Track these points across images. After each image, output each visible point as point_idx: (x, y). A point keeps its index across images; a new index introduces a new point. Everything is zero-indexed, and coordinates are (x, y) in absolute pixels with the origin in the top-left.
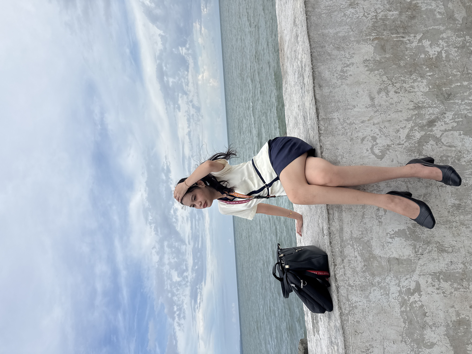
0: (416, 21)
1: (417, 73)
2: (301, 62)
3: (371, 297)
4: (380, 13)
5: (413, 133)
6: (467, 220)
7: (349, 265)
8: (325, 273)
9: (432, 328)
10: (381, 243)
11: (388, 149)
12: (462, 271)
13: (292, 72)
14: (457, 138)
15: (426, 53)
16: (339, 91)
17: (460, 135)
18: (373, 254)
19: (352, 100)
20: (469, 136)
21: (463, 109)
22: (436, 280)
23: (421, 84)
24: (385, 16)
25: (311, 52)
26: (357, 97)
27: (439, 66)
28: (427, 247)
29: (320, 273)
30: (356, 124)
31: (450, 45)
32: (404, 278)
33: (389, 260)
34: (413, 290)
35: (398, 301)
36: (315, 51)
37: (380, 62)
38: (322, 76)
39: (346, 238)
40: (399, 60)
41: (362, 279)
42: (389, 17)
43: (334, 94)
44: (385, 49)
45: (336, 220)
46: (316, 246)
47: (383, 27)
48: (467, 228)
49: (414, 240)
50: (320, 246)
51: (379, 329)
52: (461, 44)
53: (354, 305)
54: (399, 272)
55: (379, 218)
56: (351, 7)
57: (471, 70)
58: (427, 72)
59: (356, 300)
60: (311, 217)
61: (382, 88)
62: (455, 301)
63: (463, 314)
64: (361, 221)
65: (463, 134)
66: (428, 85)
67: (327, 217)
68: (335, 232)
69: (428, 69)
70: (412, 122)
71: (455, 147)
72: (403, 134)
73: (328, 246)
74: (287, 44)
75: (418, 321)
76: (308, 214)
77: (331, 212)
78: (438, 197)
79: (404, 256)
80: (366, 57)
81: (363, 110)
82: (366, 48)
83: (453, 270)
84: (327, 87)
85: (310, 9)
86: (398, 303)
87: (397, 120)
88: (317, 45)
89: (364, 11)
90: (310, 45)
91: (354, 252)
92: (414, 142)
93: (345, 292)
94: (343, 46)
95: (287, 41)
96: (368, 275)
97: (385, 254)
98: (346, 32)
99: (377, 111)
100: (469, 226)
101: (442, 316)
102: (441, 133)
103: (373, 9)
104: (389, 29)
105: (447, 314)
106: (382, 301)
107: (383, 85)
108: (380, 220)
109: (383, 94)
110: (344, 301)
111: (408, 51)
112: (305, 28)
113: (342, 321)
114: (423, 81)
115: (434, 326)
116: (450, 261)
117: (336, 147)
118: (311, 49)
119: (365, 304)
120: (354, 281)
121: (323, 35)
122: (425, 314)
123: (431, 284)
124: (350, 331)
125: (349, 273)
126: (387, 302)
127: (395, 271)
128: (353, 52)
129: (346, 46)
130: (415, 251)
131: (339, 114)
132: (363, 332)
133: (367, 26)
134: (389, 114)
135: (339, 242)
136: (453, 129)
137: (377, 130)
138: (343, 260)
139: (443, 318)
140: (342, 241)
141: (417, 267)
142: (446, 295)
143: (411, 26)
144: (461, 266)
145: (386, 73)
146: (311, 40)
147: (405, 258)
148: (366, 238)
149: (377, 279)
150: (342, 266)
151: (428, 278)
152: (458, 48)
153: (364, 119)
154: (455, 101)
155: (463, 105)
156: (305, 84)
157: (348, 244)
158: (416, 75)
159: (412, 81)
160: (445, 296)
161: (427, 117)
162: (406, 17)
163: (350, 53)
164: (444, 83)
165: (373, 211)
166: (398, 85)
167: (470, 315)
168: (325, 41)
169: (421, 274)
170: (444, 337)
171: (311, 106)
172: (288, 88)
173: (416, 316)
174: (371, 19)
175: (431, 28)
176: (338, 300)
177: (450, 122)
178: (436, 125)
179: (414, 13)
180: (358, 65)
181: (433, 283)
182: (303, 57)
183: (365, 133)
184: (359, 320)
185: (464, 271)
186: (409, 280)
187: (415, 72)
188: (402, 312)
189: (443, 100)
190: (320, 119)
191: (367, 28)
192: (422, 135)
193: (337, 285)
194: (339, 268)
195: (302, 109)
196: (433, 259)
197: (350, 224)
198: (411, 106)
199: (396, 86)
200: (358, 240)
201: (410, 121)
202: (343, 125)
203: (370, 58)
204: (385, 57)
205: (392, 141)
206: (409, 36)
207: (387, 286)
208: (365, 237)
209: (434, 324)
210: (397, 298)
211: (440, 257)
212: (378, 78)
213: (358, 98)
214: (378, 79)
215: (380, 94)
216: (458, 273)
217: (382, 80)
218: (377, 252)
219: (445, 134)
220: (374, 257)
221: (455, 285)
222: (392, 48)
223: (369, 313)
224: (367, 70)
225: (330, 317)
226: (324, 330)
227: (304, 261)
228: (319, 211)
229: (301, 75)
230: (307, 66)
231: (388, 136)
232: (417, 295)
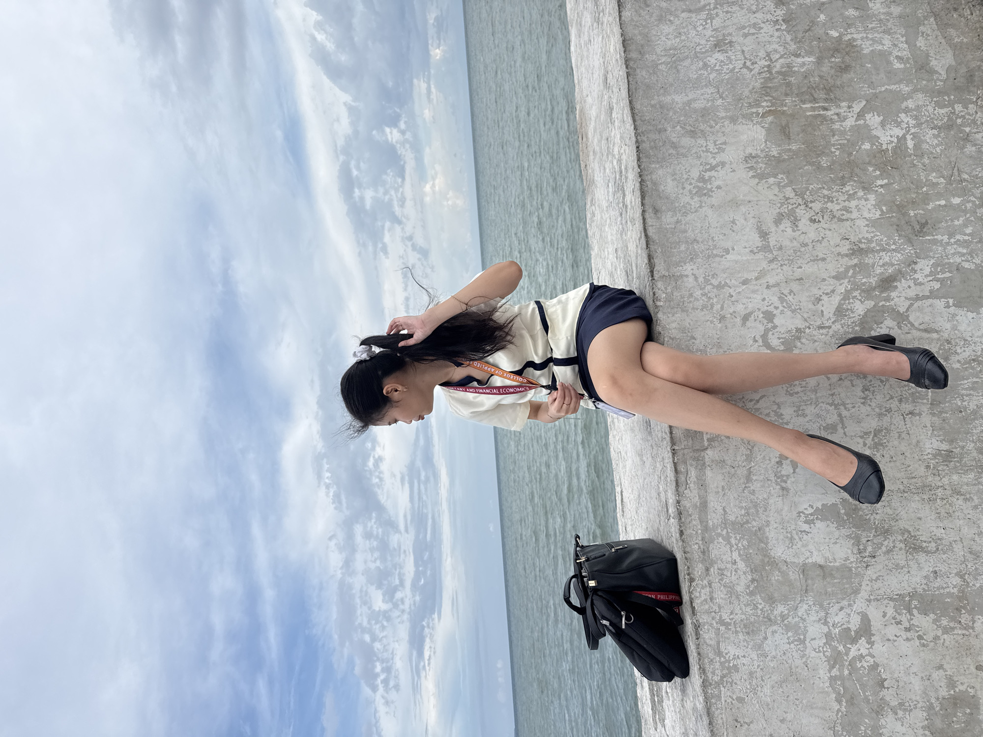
0: (852, 75)
1: (855, 181)
2: (620, 161)
3: (768, 646)
4: (776, 61)
5: (849, 303)
6: (967, 484)
7: (720, 580)
8: (672, 597)
9: (896, 714)
10: (787, 532)
11: (799, 338)
12: (959, 591)
13: (602, 181)
14: (941, 313)
15: (874, 139)
16: (696, 219)
17: (948, 307)
18: (769, 557)
19: (721, 237)
20: (965, 309)
21: (954, 254)
22: (904, 611)
23: (863, 202)
24: (788, 67)
25: (637, 142)
26: (733, 231)
27: (901, 166)
28: (884, 541)
29: (661, 597)
30: (730, 288)
31: (922, 124)
32: (837, 606)
33: (804, 569)
34: (855, 631)
35: (824, 655)
36: (646, 140)
37: (779, 160)
38: (661, 190)
39: (714, 524)
40: (819, 155)
41: (748, 609)
42: (796, 69)
43: (685, 225)
44: (789, 132)
45: (692, 485)
46: (655, 539)
47: (784, 88)
48: (966, 500)
49: (855, 526)
50: (662, 540)
51: (785, 716)
52: (946, 121)
53: (731, 665)
54: (826, 594)
55: (781, 481)
56: (718, 49)
57: (966, 173)
58: (877, 178)
59: (737, 654)
60: (645, 479)
61: (785, 212)
62: (944, 656)
63: (961, 683)
64: (744, 486)
65: (954, 305)
66: (878, 206)
67: (673, 479)
68: (690, 511)
69: (878, 173)
70: (847, 280)
71: (937, 332)
72: (829, 306)
73: (677, 540)
74: (593, 123)
75: (866, 698)
76: (639, 473)
77: (681, 468)
78: (903, 435)
79: (835, 559)
80: (749, 150)
81: (745, 258)
82: (750, 133)
83: (938, 588)
84: (670, 213)
85: (634, 55)
86: (823, 660)
87: (817, 277)
88: (650, 128)
89: (745, 57)
90: (635, 129)
91: (731, 551)
92: (852, 323)
93: (713, 635)
94: (702, 127)
95: (593, 119)
96: (760, 601)
97: (796, 555)
98: (708, 101)
99: (774, 259)
100: (972, 495)
101: (917, 688)
102: (908, 303)
103: (762, 54)
104: (796, 92)
105: (927, 683)
106: (790, 655)
107: (786, 206)
108: (783, 485)
109: (786, 224)
110: (711, 655)
111: (836, 137)
112: (624, 93)
113: (707, 699)
114: (868, 196)
115: (900, 709)
116: (931, 569)
117: (689, 334)
118: (636, 135)
119: (755, 662)
120: (732, 613)
121: (661, 107)
122: (883, 683)
123: (894, 618)
124: (725, 719)
125: (720, 595)
126: (802, 657)
127: (817, 592)
128: (723, 139)
129: (708, 129)
130: (859, 549)
131: (695, 267)
132: (751, 722)
133: (751, 87)
134: (800, 265)
135: (700, 531)
136: (933, 295)
137: (775, 300)
138: (707, 570)
139: (920, 692)
140: (706, 529)
141: (863, 584)
142: (925, 642)
143: (842, 87)
144: (956, 580)
145: (791, 183)
146: (637, 118)
147: (837, 564)
148: (754, 523)
149: (780, 609)
150: (705, 582)
151: (886, 607)
152: (940, 128)
153: (746, 276)
154: (936, 237)
155: (952, 244)
156: (626, 206)
157: (719, 535)
158: (852, 186)
159: (846, 197)
160: (924, 645)
161: (878, 270)
162: (831, 67)
163: (718, 143)
164: (913, 202)
165: (769, 466)
166: (817, 206)
167: (978, 686)
168: (665, 120)
169: (872, 597)
170: (922, 732)
171: (639, 251)
172: (596, 212)
173: (863, 686)
174: (760, 73)
175: (883, 89)
176: (699, 654)
177: (926, 280)
178: (896, 287)
179: (847, 58)
180: (734, 166)
181: (897, 616)
182: (622, 151)
183: (750, 306)
184: (742, 695)
185: (963, 592)
186: (847, 611)
187: (851, 178)
188: (832, 679)
189: (910, 236)
190: (656, 276)
191: (751, 92)
192: (869, 307)
193: (695, 621)
194: (700, 586)
195: (622, 256)
196: (897, 565)
197: (721, 494)
198: (845, 248)
199: (814, 208)
200: (739, 527)
201: (843, 279)
202: (704, 288)
203: (759, 152)
204: (790, 149)
205: (806, 320)
206: (839, 107)
207: (801, 625)
208: (754, 520)
209: (901, 704)
210: (823, 648)
211: (910, 563)
212: (776, 193)
213: (733, 234)
214: (775, 195)
215: (781, 224)
216: (950, 595)
217: (784, 196)
218: (779, 551)
219: (916, 305)
220: (774, 563)
221: (944, 622)
222: (803, 131)
223: (763, 680)
224: (753, 177)
225: (684, 691)
226: (674, 718)
227: (628, 571)
228: (659, 466)
229: (620, 188)
230: (630, 171)
231: (798, 311)
232: (864, 643)
